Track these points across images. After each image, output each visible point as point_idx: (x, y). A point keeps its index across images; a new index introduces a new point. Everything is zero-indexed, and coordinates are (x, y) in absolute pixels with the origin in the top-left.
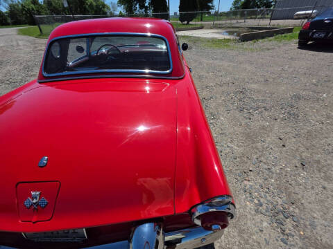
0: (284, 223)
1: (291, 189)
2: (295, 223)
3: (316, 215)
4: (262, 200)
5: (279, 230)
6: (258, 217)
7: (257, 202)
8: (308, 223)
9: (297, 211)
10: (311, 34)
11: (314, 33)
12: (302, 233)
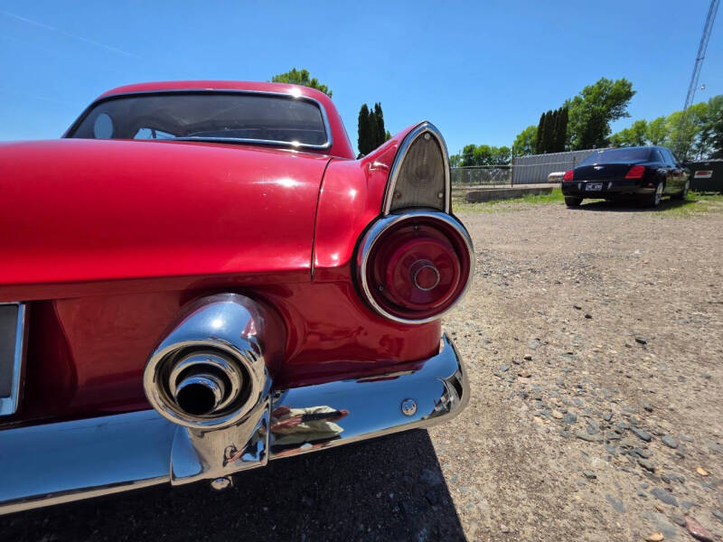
0: (645, 453)
1: (633, 385)
2: (673, 452)
3: (716, 431)
4: (571, 410)
5: (638, 470)
6: (573, 448)
7: (560, 415)
8: (705, 449)
9: (665, 424)
10: (579, 186)
11: (584, 185)
12: (701, 471)
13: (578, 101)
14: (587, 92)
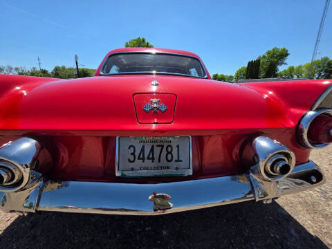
13: (264, 57)
14: (268, 53)
